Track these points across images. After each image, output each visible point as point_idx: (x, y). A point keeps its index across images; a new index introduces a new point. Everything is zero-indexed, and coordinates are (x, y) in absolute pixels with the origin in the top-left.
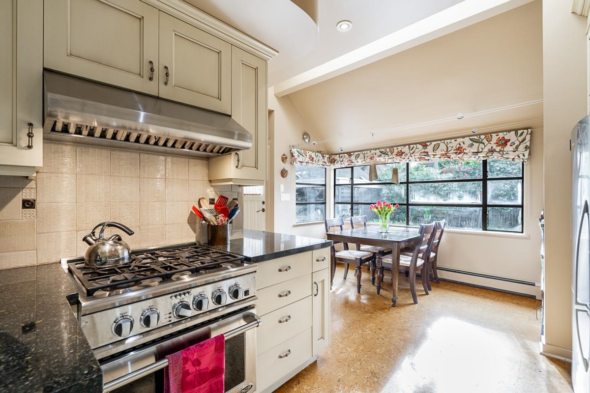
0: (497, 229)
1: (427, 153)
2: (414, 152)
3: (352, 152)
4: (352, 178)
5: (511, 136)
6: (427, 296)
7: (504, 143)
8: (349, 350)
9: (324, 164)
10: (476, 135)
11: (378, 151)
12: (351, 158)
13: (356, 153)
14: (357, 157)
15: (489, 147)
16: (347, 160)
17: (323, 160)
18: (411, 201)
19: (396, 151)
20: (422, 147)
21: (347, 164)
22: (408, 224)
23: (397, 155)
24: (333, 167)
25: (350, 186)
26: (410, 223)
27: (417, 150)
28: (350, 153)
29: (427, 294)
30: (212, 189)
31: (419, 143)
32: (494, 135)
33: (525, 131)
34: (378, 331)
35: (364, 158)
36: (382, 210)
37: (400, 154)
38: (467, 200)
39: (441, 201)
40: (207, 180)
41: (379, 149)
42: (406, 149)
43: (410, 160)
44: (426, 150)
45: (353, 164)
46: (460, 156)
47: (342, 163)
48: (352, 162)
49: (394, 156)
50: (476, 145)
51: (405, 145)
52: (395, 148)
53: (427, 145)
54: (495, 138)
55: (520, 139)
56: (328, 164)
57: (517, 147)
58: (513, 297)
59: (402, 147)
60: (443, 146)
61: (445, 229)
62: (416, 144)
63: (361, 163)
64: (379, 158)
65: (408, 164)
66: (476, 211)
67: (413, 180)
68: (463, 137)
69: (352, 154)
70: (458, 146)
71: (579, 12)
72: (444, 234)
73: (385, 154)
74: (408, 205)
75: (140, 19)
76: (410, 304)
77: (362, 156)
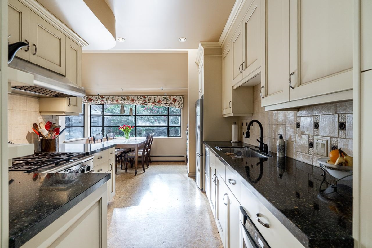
0: (173, 136)
1: (146, 101)
2: (140, 100)
3: (104, 96)
4: (103, 111)
5: (177, 98)
6: (148, 169)
7: (175, 100)
8: (123, 196)
9: (85, 101)
10: (166, 96)
11: (120, 97)
12: (103, 100)
13: (106, 97)
14: (107, 99)
15: (170, 102)
16: (100, 100)
17: (84, 99)
18: (138, 125)
19: (130, 99)
20: (143, 98)
21: (101, 102)
22: (136, 136)
23: (131, 101)
24: (90, 103)
25: (102, 116)
26: (137, 136)
27: (141, 99)
28: (102, 96)
29: (148, 168)
30: (41, 117)
31: (142, 96)
32: (172, 97)
33: (182, 97)
34: (133, 186)
35: (112, 100)
36: (126, 130)
37: (133, 100)
38: (162, 124)
39: (151, 125)
40: (38, 111)
41: (121, 96)
42: (135, 98)
43: (138, 104)
44: (145, 100)
45: (105, 103)
46: (160, 104)
47: (97, 102)
48: (104, 102)
49: (130, 101)
50: (166, 100)
51: (135, 96)
52: (130, 97)
53: (146, 98)
54: (172, 98)
55: (180, 100)
56: (87, 102)
57: (179, 103)
58: (178, 162)
59: (134, 97)
60: (152, 99)
61: (154, 137)
62: (140, 96)
63: (110, 103)
64: (121, 101)
65: (136, 106)
66: (165, 129)
67: (138, 114)
68: (161, 96)
69: (104, 97)
70: (159, 100)
71: (197, 63)
72: (153, 140)
73: (125, 99)
74: (136, 126)
75: (19, 13)
76: (142, 173)
77: (110, 99)
